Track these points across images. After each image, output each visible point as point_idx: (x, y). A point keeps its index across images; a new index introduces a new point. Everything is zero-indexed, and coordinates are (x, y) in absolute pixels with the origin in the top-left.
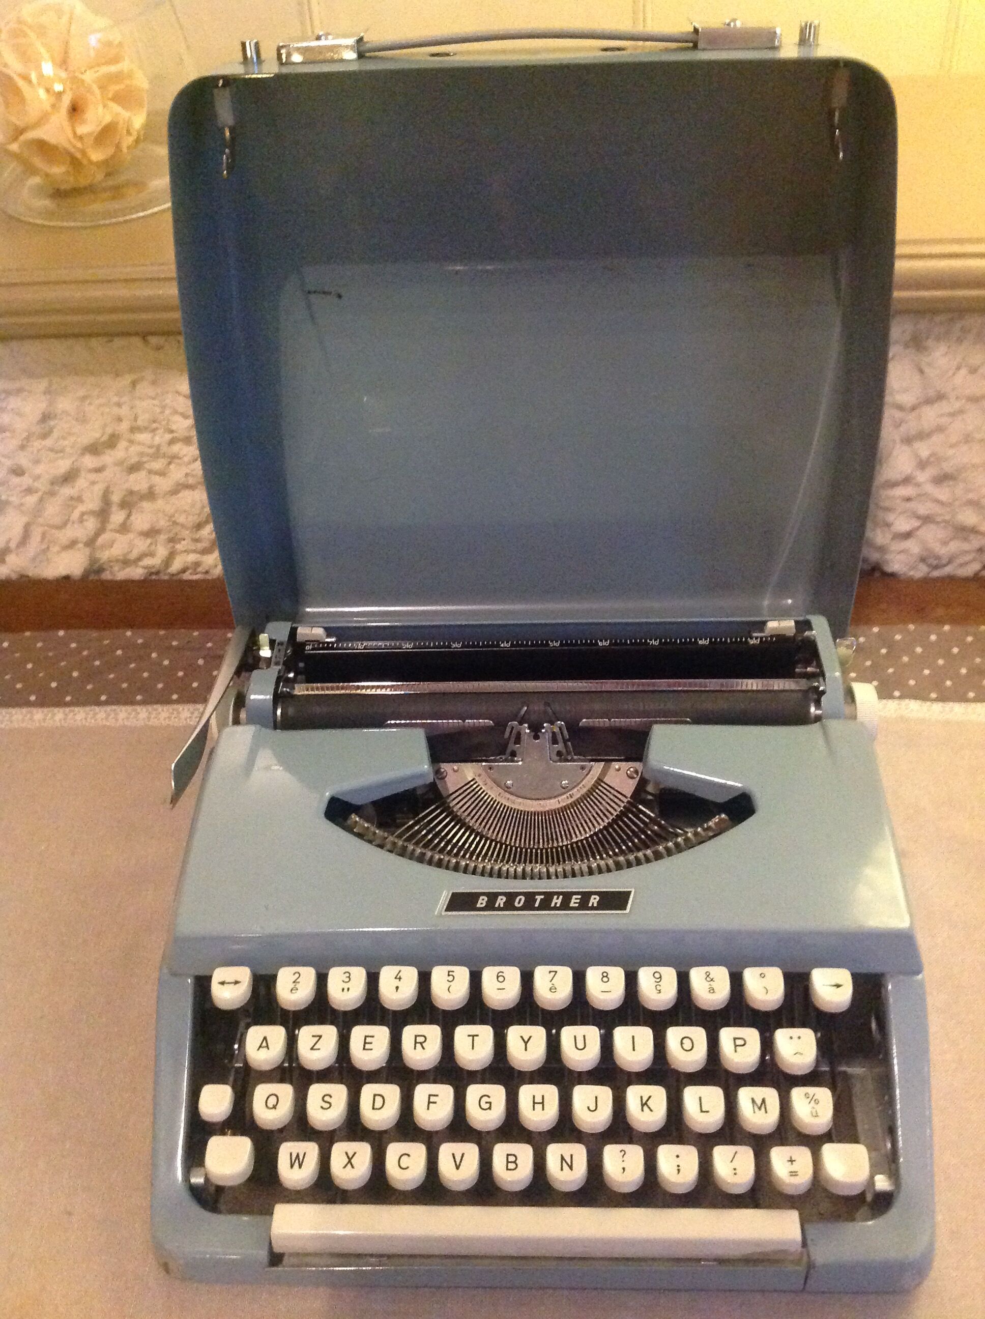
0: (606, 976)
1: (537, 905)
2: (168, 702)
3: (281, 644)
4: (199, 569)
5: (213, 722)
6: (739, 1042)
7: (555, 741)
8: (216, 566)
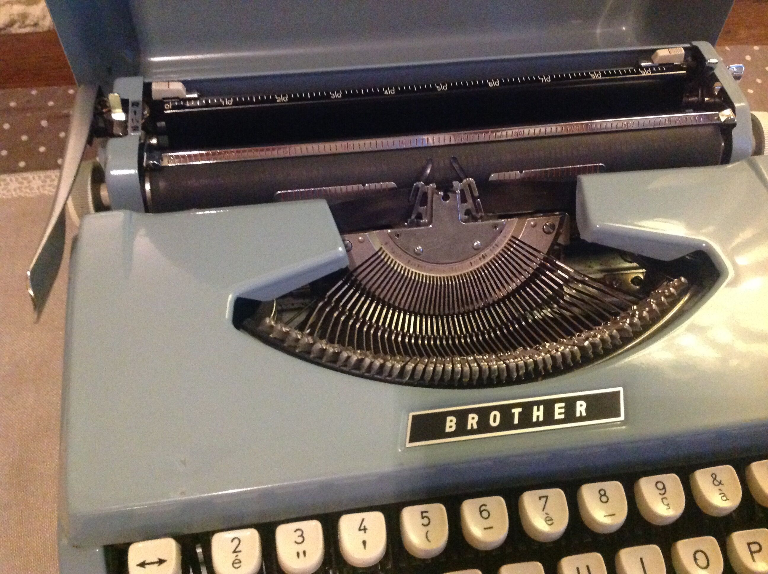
0: (605, 495)
1: (516, 421)
2: (14, 170)
3: (135, 104)
4: (28, 22)
5: (70, 204)
6: (755, 548)
7: (464, 200)
8: (44, 17)
